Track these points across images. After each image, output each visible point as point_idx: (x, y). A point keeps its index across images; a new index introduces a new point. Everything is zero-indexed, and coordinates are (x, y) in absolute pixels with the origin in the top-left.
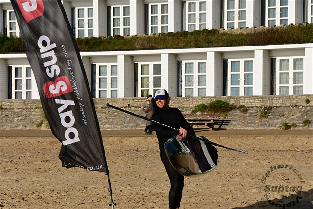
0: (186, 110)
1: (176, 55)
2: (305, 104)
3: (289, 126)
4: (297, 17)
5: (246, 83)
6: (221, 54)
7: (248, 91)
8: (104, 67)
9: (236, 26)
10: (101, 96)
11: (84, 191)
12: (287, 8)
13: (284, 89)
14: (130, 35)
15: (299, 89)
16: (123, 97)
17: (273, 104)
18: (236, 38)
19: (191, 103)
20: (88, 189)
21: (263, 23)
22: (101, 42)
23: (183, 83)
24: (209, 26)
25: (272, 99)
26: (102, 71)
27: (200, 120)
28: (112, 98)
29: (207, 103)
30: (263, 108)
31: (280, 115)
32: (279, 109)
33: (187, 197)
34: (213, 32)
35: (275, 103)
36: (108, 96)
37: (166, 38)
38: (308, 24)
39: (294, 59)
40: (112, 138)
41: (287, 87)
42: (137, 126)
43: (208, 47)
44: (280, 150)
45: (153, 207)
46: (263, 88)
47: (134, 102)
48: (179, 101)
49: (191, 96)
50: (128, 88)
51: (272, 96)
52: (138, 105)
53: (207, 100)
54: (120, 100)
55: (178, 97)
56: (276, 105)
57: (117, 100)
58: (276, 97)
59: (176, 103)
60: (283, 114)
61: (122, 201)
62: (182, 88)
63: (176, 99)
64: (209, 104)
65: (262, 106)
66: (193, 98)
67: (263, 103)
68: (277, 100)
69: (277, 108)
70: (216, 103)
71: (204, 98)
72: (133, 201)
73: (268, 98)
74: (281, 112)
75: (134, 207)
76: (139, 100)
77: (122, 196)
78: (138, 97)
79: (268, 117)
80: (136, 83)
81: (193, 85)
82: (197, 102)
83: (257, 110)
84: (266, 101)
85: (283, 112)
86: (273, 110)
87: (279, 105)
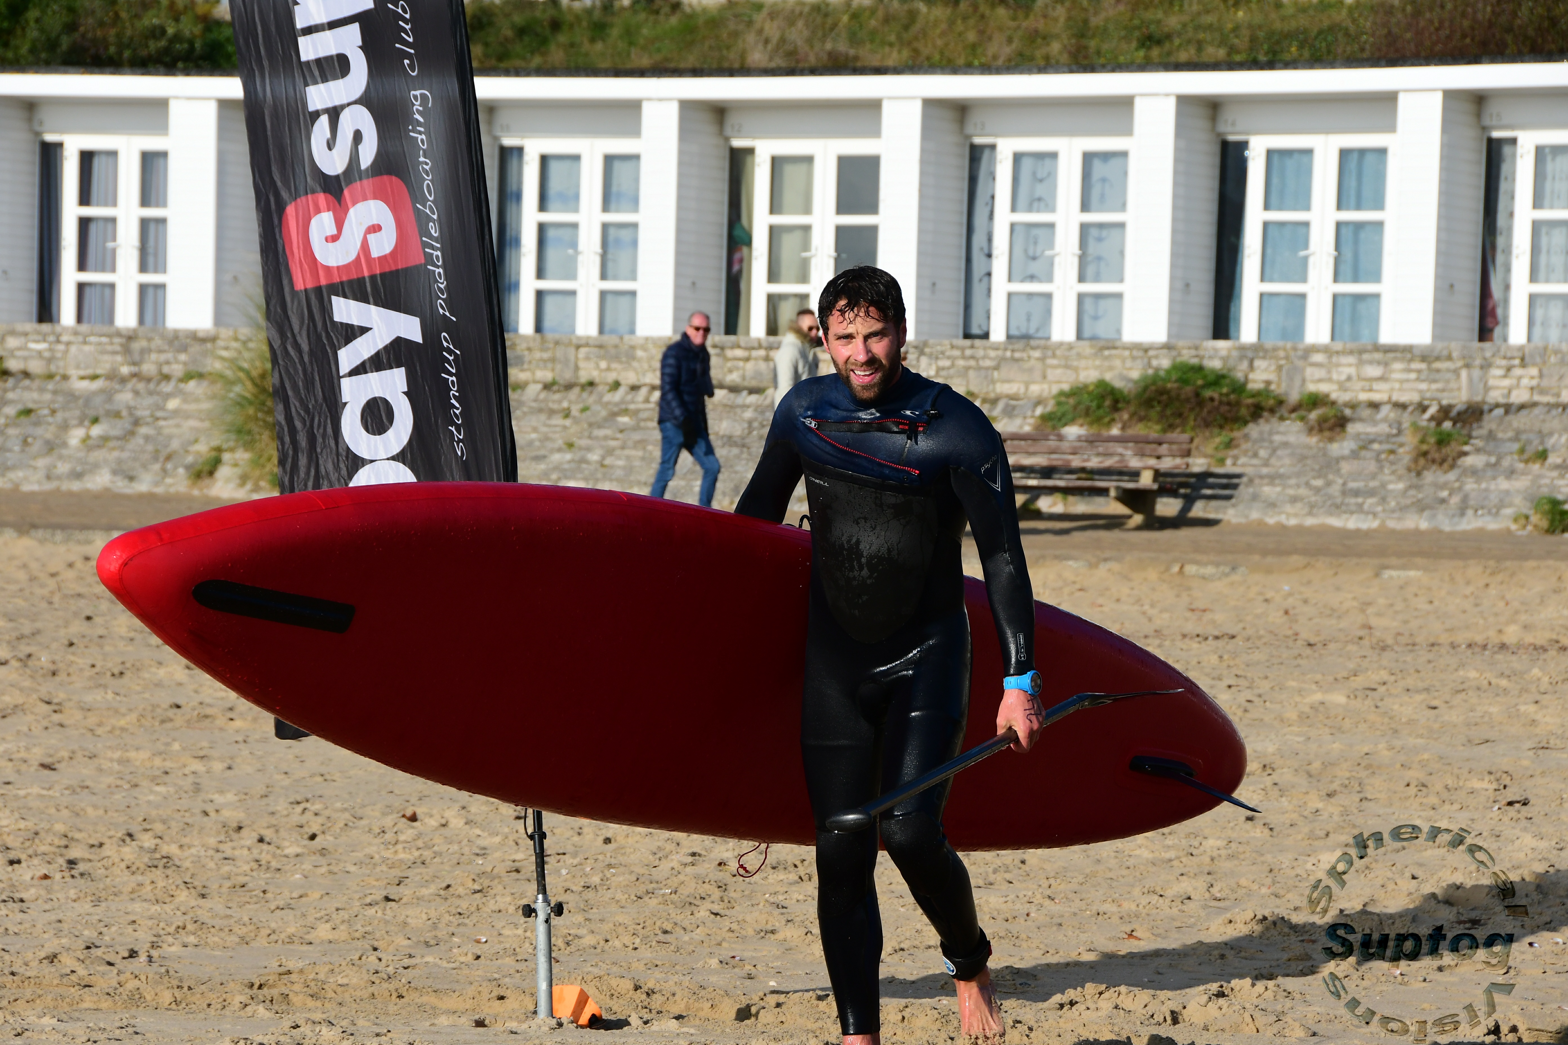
0: (1009, 412)
1: (961, 110)
5: (1347, 270)
6: (1213, 107)
7: (1355, 319)
8: (566, 164)
10: (549, 323)
13: (1556, 310)
16: (666, 332)
17: (1487, 389)
18: (1303, 21)
19: (1037, 375)
22: (556, 25)
23: (1000, 267)
25: (1486, 366)
26: (554, 185)
27: (1084, 472)
28: (606, 338)
29: (1123, 378)
30: (1433, 410)
31: (1522, 451)
32: (1518, 421)
35: (1505, 386)
36: (586, 324)
37: (913, 13)
43: (1145, 67)
44: (1503, 646)
45: (773, 932)
46: (1437, 301)
47: (727, 359)
48: (972, 363)
49: (1040, 335)
50: (694, 284)
51: (1482, 349)
52: (744, 378)
53: (1124, 360)
54: (650, 346)
55: (968, 342)
56: (1502, 400)
57: (633, 347)
58: (1509, 354)
59: (952, 371)
60: (1541, 448)
61: (609, 894)
62: (989, 290)
63: (957, 353)
64: (1136, 382)
65: (1426, 403)
66: (1045, 348)
67: (1434, 386)
68: (1509, 369)
69: (1507, 412)
70: (1176, 381)
71: (1108, 348)
72: (667, 897)
73: (1464, 358)
74: (1532, 436)
75: (669, 929)
76: (753, 348)
77: (610, 866)
78: (747, 331)
79: (1460, 462)
80: (737, 256)
81: (1050, 279)
82: (1069, 372)
83: (1400, 424)
84: (1449, 375)
85: (1543, 435)
86: (1489, 423)
87: (1520, 396)
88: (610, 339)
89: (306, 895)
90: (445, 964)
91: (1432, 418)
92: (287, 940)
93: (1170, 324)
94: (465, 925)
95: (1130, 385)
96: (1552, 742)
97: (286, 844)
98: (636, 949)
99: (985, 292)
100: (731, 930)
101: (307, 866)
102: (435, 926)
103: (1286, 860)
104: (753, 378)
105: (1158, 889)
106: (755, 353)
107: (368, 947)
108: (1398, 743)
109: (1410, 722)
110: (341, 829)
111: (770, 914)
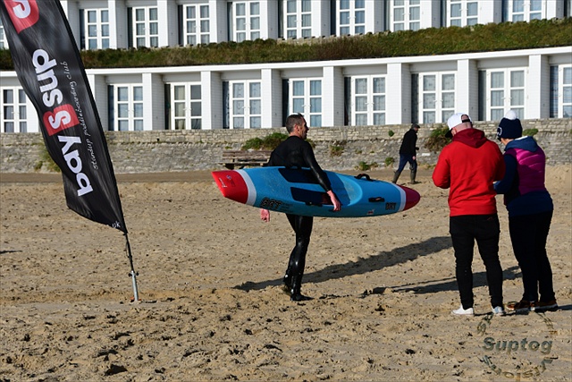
0: (235, 146)
1: (220, 73)
2: (388, 138)
3: (368, 165)
4: (376, 23)
5: (313, 109)
6: (280, 71)
7: (316, 120)
8: (125, 89)
9: (299, 36)
10: (122, 128)
11: (98, 256)
12: (364, 12)
13: (362, 117)
14: (160, 46)
15: (381, 118)
16: (151, 129)
17: (347, 137)
18: (299, 50)
19: (241, 137)
20: (103, 252)
21: (333, 31)
22: (120, 56)
23: (231, 111)
24: (264, 36)
25: (347, 131)
26: (122, 95)
27: (254, 160)
29: (262, 137)
30: (335, 142)
31: (356, 151)
32: (355, 144)
33: (236, 261)
34: (269, 42)
35: (351, 136)
36: (131, 128)
37: (207, 51)
38: (390, 32)
39: (374, 79)
40: (136, 184)
41: (366, 115)
42: (170, 167)
43: (263, 62)
46: (335, 116)
47: (166, 135)
48: (226, 134)
49: (242, 127)
50: (157, 117)
51: (346, 127)
52: (170, 140)
53: (262, 132)
54: (147, 133)
55: (225, 129)
56: (351, 139)
57: (143, 133)
58: (352, 128)
59: (221, 137)
60: (360, 150)
63: (222, 132)
64: (265, 138)
65: (333, 140)
66: (243, 130)
67: (335, 136)
68: (352, 132)
69: (352, 142)
70: (275, 137)
71: (258, 130)
73: (341, 129)
74: (358, 147)
78: (171, 129)
79: (342, 154)
80: (167, 110)
81: (243, 114)
82: (249, 136)
83: (327, 145)
84: (338, 134)
85: (361, 147)
86: (348, 144)
87: (355, 138)
88: (137, 132)
91: (335, 144)
93: (272, 123)
97: (68, 259)
99: (228, 117)
104: (173, 140)
106: (173, 134)
110: (81, 255)
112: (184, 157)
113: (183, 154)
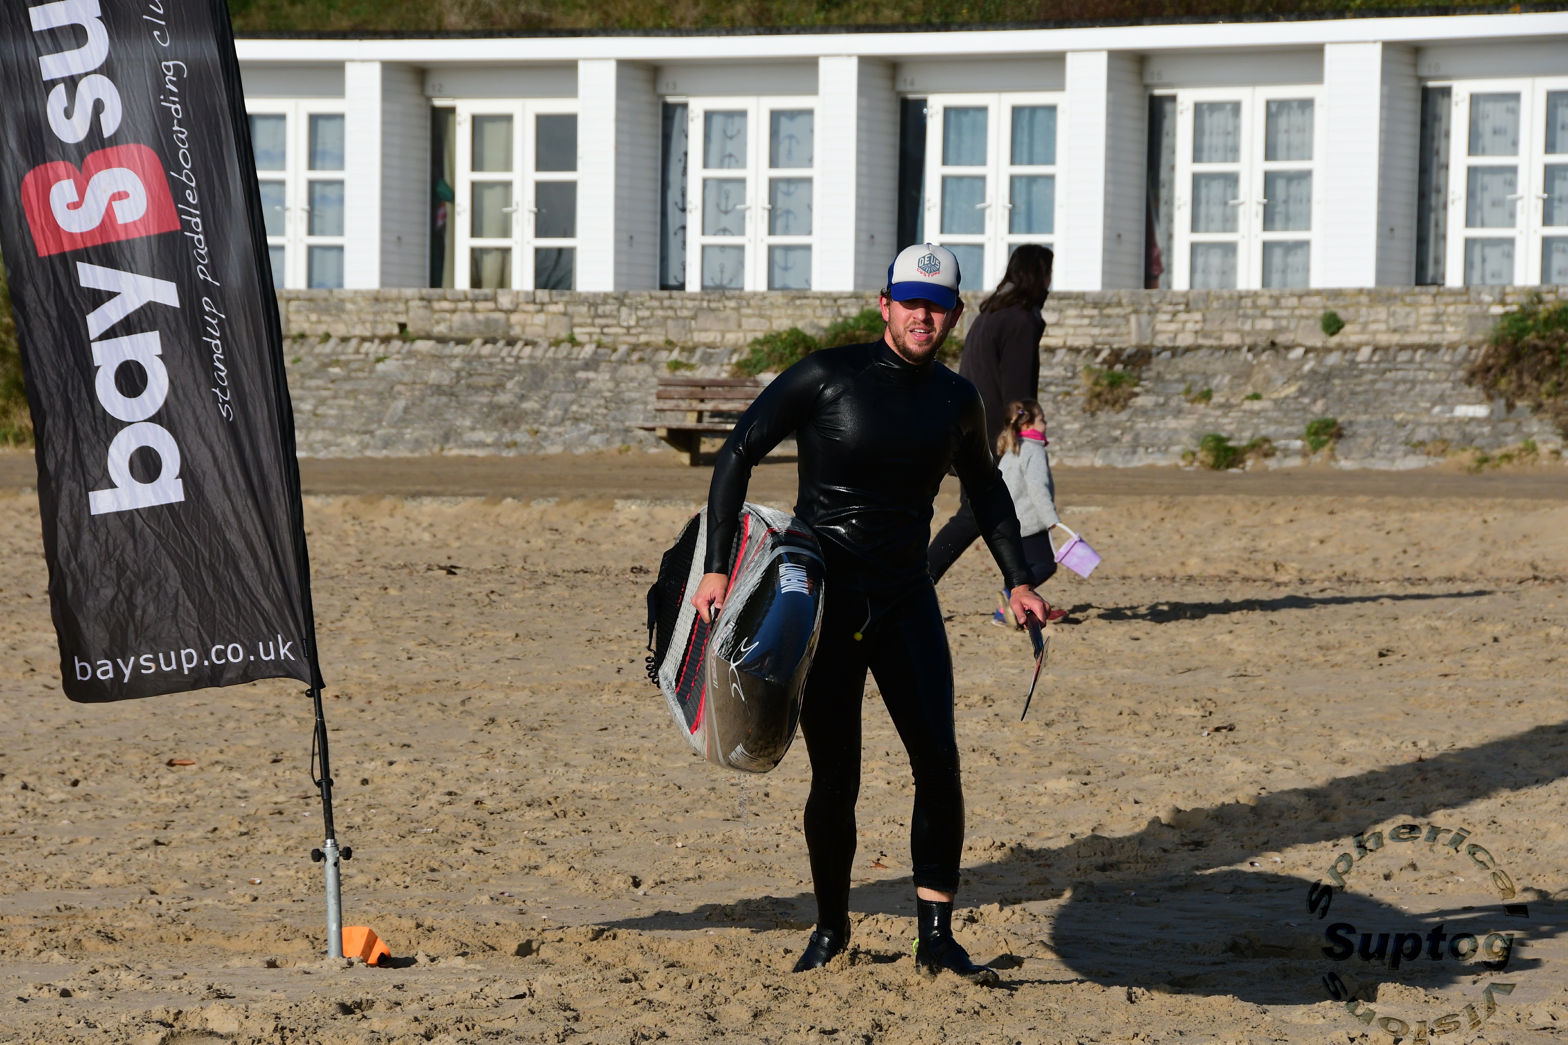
0: (707, 360)
1: (654, 70)
2: (1318, 339)
3: (1234, 450)
5: (1021, 221)
6: (893, 67)
8: (271, 123)
11: (169, 778)
13: (1215, 258)
15: (1291, 259)
16: (375, 285)
17: (1155, 333)
19: (733, 324)
23: (693, 220)
25: (1153, 312)
28: (316, 292)
29: (814, 326)
30: (1104, 354)
31: (1188, 391)
32: (1185, 363)
35: (1171, 330)
36: (295, 279)
39: (1268, 103)
41: (1230, 249)
42: (446, 438)
43: (826, 29)
44: (1190, 578)
45: (536, 868)
46: (1106, 250)
47: (434, 311)
48: (670, 313)
49: (733, 285)
50: (399, 238)
51: (1149, 296)
52: (451, 329)
53: (814, 309)
54: (359, 299)
55: (666, 293)
56: (1169, 344)
57: (342, 301)
58: (1175, 301)
59: (651, 321)
60: (1205, 389)
61: (372, 834)
62: (684, 243)
63: (655, 303)
64: (826, 330)
65: (1098, 347)
66: (740, 298)
67: (1106, 331)
68: (1175, 314)
69: (1173, 355)
70: (864, 329)
71: (799, 298)
72: (429, 836)
73: (1133, 304)
74: (1197, 377)
75: (435, 867)
76: (460, 301)
77: (370, 806)
78: (452, 285)
79: (1130, 403)
80: (441, 212)
81: (742, 232)
82: (763, 321)
83: (1074, 367)
84: (1119, 321)
85: (1207, 377)
86: (1158, 365)
87: (1185, 340)
88: (319, 293)
89: (77, 841)
90: (223, 905)
91: (1104, 362)
92: (65, 885)
93: (857, 275)
94: (237, 867)
95: (821, 333)
96: (1249, 669)
97: (50, 790)
98: (407, 887)
99: (681, 244)
100: (496, 867)
101: (73, 812)
102: (207, 869)
103: (1015, 787)
104: (460, 329)
105: (898, 818)
106: (461, 305)
107: (145, 890)
108: (1106, 673)
109: (1116, 653)
110: (102, 774)
111: (531, 850)
112: (504, 398)
113: (499, 386)
